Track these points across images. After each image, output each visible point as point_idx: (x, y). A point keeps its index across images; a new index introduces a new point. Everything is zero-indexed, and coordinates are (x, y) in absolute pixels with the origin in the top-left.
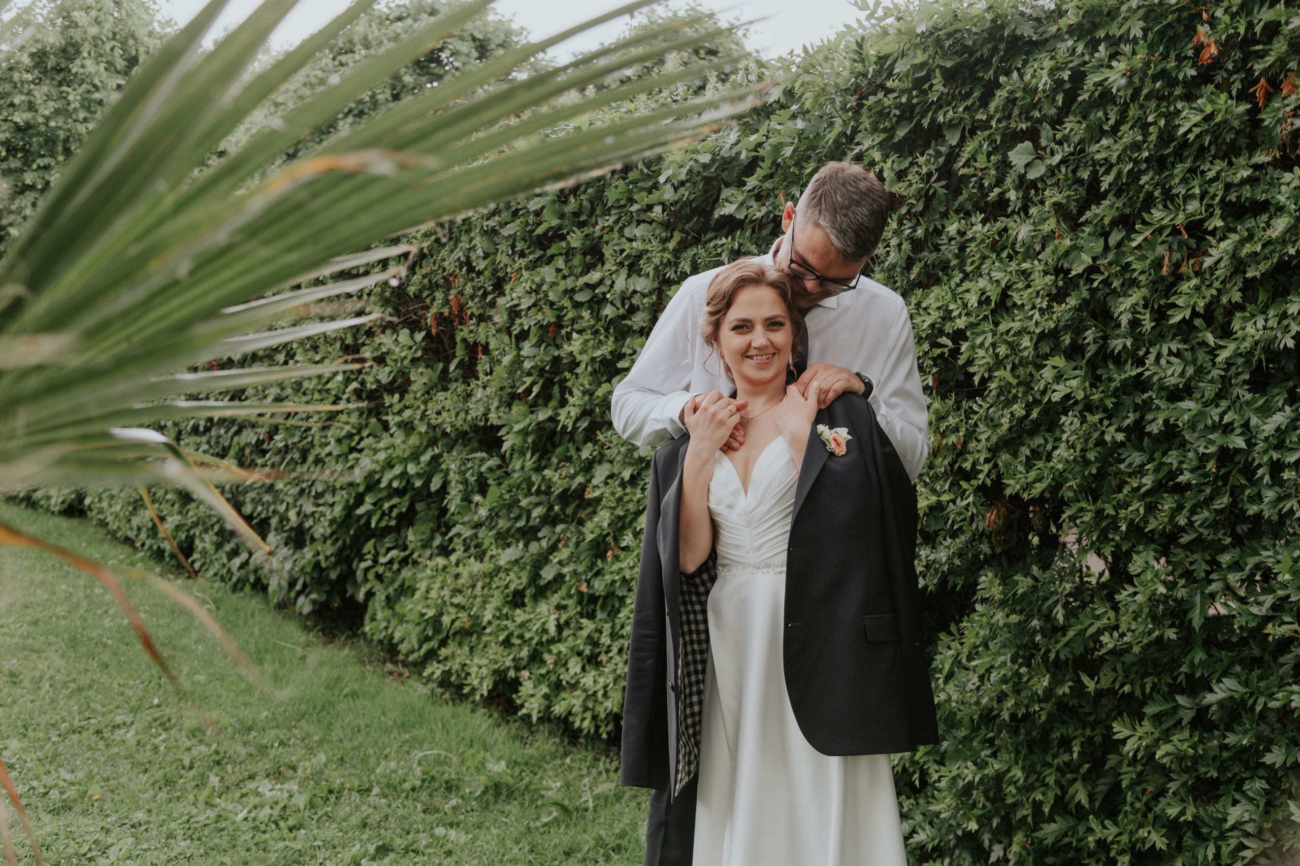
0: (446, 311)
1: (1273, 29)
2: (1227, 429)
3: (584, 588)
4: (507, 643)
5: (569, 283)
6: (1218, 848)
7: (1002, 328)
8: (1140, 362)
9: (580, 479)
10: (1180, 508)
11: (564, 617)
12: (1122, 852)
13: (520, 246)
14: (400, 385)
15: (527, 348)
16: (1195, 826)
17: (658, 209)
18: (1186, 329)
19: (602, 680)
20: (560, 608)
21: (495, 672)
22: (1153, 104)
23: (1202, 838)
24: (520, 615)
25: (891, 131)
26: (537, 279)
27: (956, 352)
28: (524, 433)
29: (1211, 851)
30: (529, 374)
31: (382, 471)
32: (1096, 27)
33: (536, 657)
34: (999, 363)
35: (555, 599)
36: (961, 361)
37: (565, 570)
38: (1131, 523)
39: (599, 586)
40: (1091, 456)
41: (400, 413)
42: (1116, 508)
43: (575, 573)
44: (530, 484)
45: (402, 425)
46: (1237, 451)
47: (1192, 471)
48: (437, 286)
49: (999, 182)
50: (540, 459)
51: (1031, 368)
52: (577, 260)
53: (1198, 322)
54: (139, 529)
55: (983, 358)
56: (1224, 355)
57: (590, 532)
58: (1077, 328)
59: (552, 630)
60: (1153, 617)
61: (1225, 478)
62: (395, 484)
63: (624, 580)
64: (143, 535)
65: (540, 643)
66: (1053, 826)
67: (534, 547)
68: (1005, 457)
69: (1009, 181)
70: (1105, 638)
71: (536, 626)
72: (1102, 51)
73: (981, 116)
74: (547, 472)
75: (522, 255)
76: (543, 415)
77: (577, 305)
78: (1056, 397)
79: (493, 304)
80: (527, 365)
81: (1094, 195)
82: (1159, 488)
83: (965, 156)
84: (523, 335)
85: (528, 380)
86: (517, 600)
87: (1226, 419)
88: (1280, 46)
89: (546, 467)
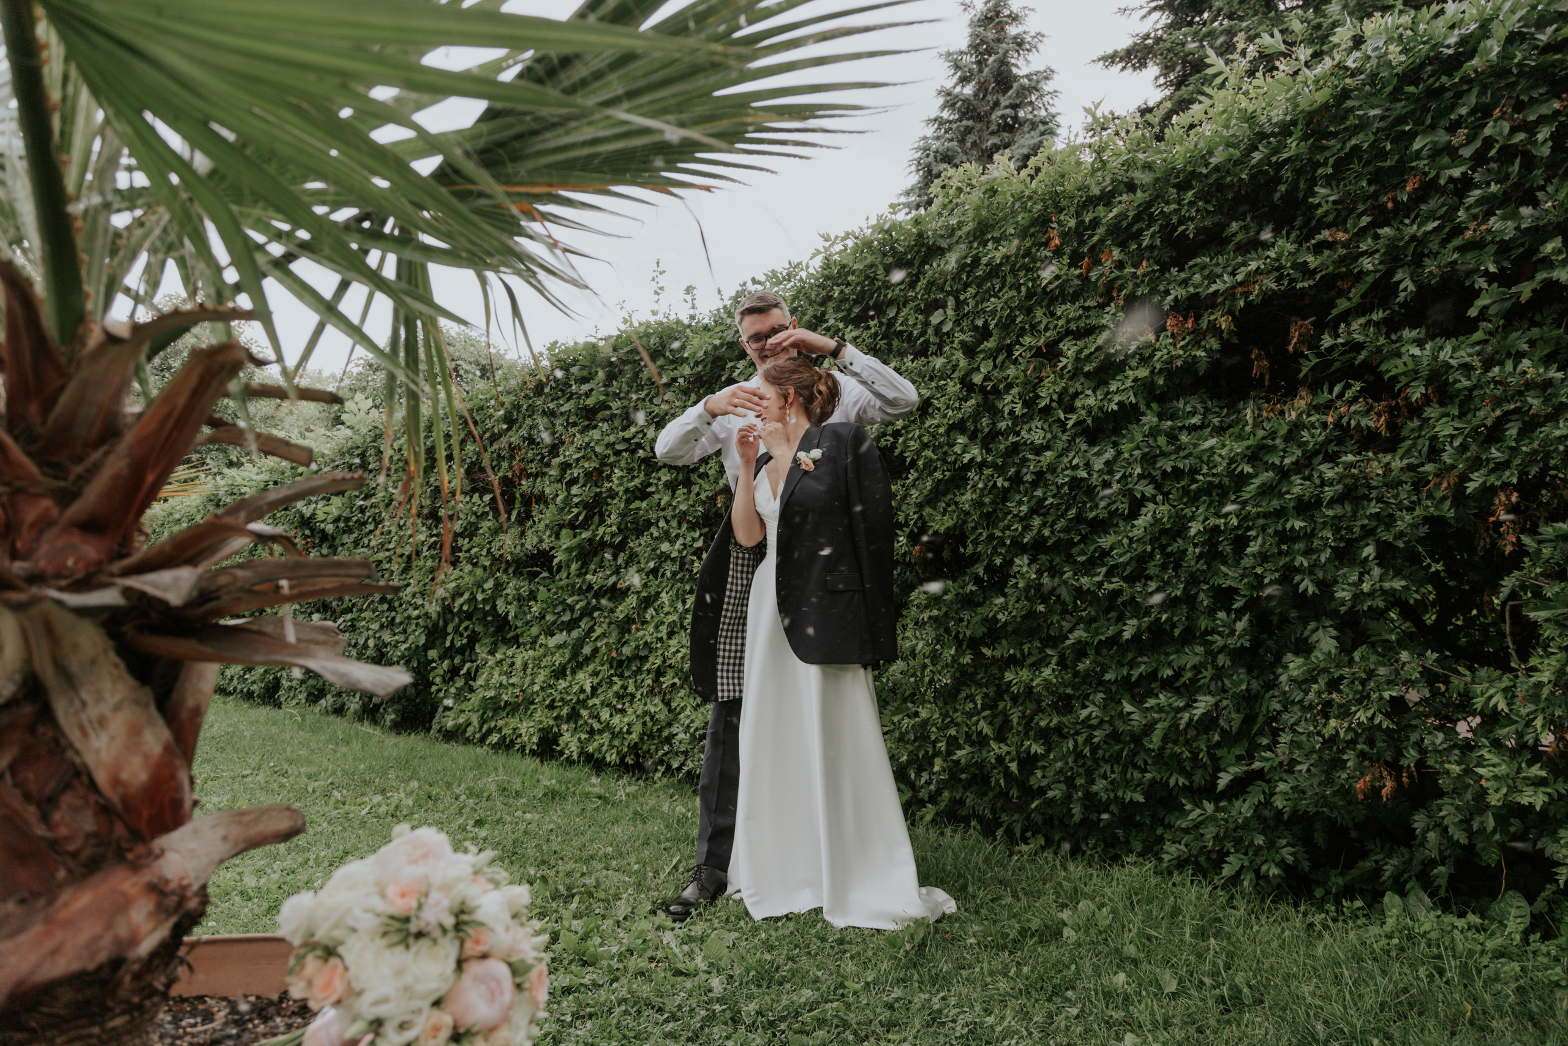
0: (510, 474)
1: (1095, 223)
2: (1075, 468)
3: (614, 654)
4: (551, 707)
5: (612, 438)
6: (1076, 741)
7: (928, 424)
8: (1018, 434)
9: (613, 579)
10: (1044, 524)
11: (596, 681)
12: (1012, 761)
13: (572, 419)
14: (470, 531)
15: (575, 490)
16: (1058, 730)
17: (681, 380)
18: (1047, 410)
19: (626, 720)
20: (596, 674)
21: (540, 730)
22: (1022, 273)
23: (1065, 737)
24: (562, 684)
25: (850, 310)
26: (587, 440)
27: (894, 445)
28: (569, 550)
29: (1071, 744)
30: (577, 506)
31: (453, 600)
32: (984, 233)
33: (574, 716)
34: (925, 446)
35: (591, 668)
36: (897, 452)
37: (599, 644)
38: (1013, 538)
39: (627, 651)
40: (987, 500)
41: (468, 551)
42: (1003, 531)
43: (607, 644)
44: (573, 585)
45: (470, 560)
46: (1082, 479)
47: (1054, 496)
48: (503, 458)
49: (923, 333)
50: (581, 568)
51: (946, 448)
52: (617, 423)
53: (1054, 405)
54: (232, 679)
55: (914, 445)
56: (1070, 423)
57: (621, 612)
58: (976, 416)
59: (588, 690)
60: (1027, 598)
61: (1074, 498)
62: (465, 608)
63: (646, 643)
64: (235, 681)
65: (578, 701)
66: (963, 752)
67: (575, 634)
68: (927, 510)
69: (930, 331)
70: (1000, 616)
71: (576, 688)
72: (990, 245)
73: (911, 294)
74: (589, 577)
75: (575, 424)
76: (585, 535)
77: (618, 453)
78: (965, 461)
79: (548, 465)
80: (576, 500)
81: (985, 333)
82: (1033, 511)
83: (900, 320)
84: (574, 481)
85: (575, 511)
86: (560, 673)
87: (1074, 462)
88: (1101, 230)
89: (586, 573)
